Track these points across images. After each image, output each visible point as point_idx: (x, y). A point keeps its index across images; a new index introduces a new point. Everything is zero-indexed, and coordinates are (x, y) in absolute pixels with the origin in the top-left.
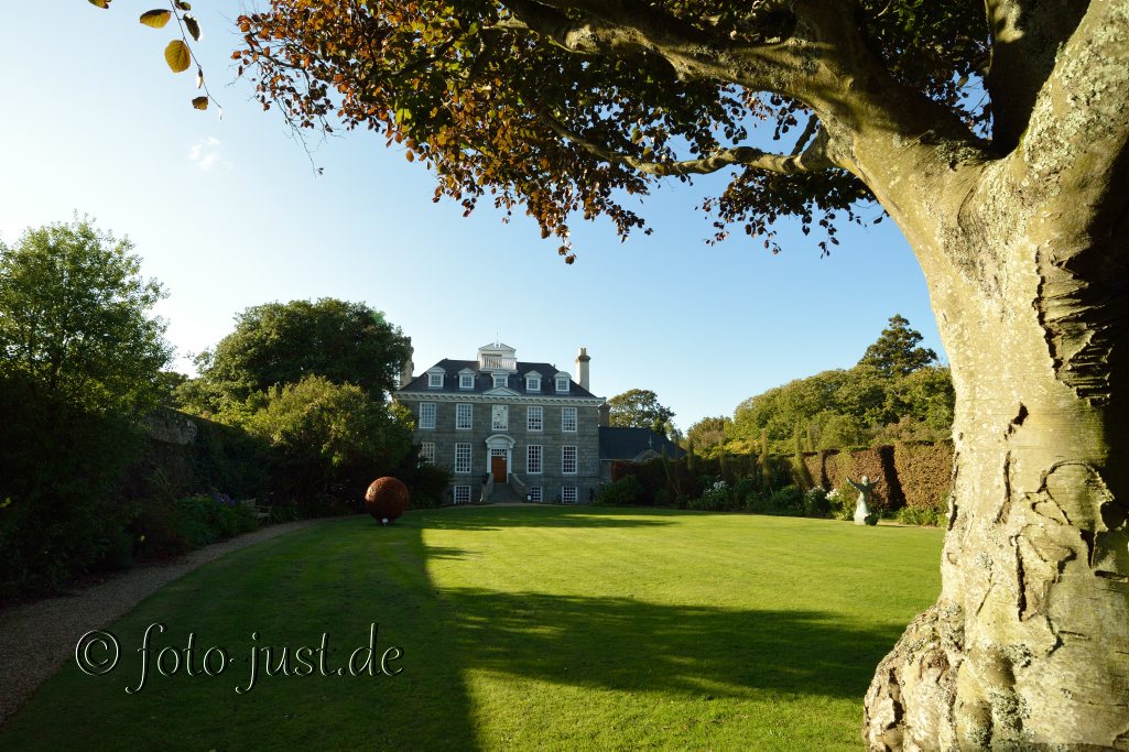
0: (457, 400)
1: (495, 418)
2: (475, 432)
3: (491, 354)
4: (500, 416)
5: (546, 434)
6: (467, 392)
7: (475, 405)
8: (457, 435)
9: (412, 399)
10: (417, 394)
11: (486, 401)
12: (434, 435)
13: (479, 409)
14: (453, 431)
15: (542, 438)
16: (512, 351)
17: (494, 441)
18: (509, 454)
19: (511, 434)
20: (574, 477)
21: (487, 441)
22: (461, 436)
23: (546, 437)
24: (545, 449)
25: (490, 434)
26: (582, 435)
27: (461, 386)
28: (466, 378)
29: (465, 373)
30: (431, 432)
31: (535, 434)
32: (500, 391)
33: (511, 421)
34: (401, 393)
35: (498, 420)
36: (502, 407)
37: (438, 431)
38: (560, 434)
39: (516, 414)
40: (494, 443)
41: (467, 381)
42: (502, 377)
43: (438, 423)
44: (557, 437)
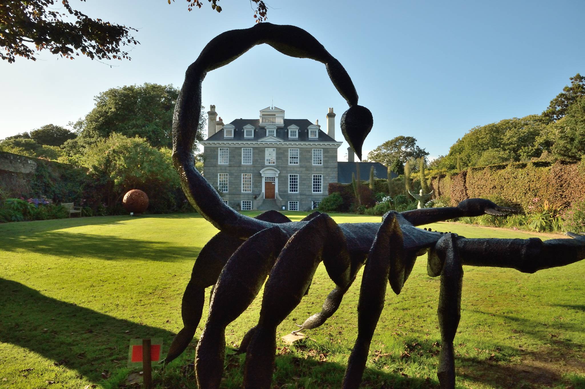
0: (242, 146)
1: (267, 156)
2: (254, 166)
3: (267, 114)
4: (270, 155)
5: (301, 167)
6: (249, 140)
7: (254, 148)
8: (242, 169)
9: (213, 146)
10: (216, 142)
11: (261, 146)
12: (228, 168)
13: (257, 151)
14: (240, 165)
15: (298, 169)
16: (283, 112)
17: (266, 172)
18: (277, 180)
19: (277, 167)
20: (320, 195)
21: (261, 172)
22: (245, 169)
23: (301, 169)
24: (300, 177)
25: (263, 166)
26: (326, 167)
27: (245, 136)
28: (248, 130)
29: (248, 128)
30: (225, 167)
31: (293, 167)
32: (271, 139)
33: (278, 158)
34: (206, 142)
35: (269, 158)
36: (271, 150)
37: (230, 166)
38: (311, 167)
39: (281, 154)
40: (266, 173)
41: (249, 133)
42: (272, 130)
43: (230, 161)
44: (309, 168)
